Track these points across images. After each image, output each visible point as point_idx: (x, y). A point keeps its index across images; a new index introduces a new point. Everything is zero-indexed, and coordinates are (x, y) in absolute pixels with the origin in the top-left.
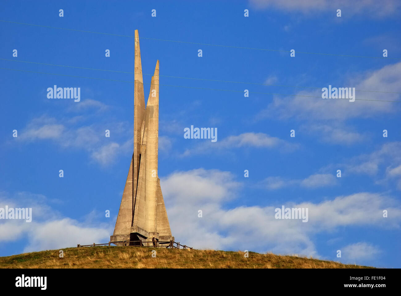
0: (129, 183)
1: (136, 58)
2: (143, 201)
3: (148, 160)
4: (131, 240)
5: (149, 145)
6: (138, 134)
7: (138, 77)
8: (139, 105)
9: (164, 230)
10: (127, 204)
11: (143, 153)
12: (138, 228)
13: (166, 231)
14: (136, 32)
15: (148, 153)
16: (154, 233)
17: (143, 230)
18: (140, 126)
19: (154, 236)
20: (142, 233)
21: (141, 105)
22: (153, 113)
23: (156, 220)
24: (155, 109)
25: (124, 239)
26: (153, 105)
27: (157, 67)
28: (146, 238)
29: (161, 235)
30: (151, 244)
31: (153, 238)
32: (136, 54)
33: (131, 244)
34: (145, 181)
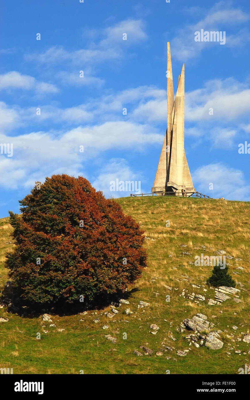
0: (164, 151)
1: (168, 62)
2: (175, 164)
3: (177, 135)
4: (166, 191)
5: (178, 124)
6: (170, 117)
7: (169, 75)
8: (171, 96)
9: (188, 183)
10: (162, 166)
11: (174, 130)
12: (173, 183)
13: (189, 184)
14: (168, 43)
15: (177, 130)
16: (182, 186)
17: (175, 184)
18: (171, 111)
19: (182, 188)
20: (175, 186)
21: (172, 95)
22: (180, 102)
23: (183, 177)
24: (182, 99)
25: (161, 190)
26: (180, 96)
27: (183, 69)
28: (177, 189)
29: (186, 187)
30: (181, 194)
31: (182, 190)
32: (168, 60)
33: (166, 194)
34: (176, 150)
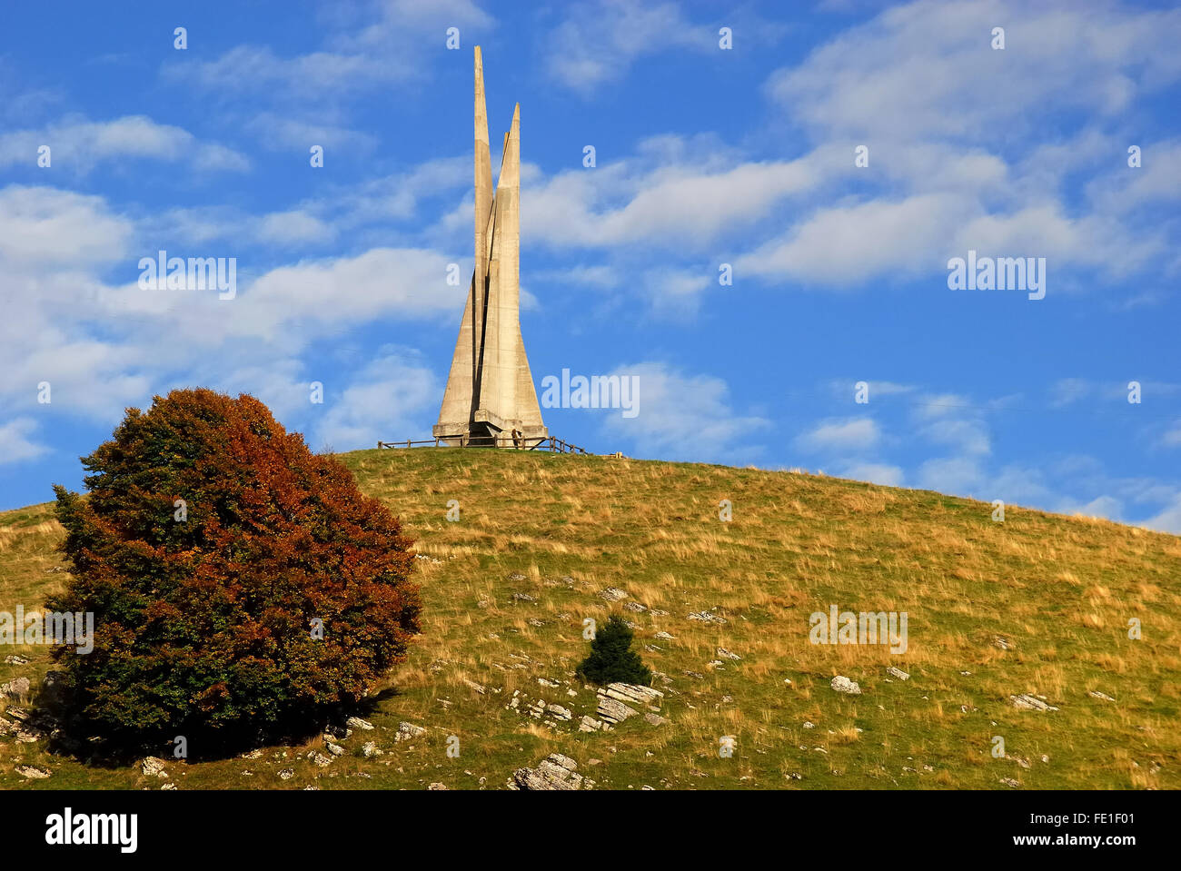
0: (466, 330)
1: (477, 99)
2: (494, 363)
3: (502, 287)
4: (471, 434)
5: (502, 260)
6: (482, 241)
7: (481, 133)
8: (484, 186)
9: (530, 415)
10: (462, 368)
11: (493, 275)
12: (489, 413)
13: (533, 417)
15: (502, 274)
16: (514, 422)
17: (496, 416)
18: (485, 225)
19: (514, 427)
20: (495, 422)
21: (487, 185)
22: (509, 201)
23: (517, 396)
24: (513, 193)
25: (457, 431)
26: (509, 186)
27: (517, 116)
28: (500, 431)
29: (524, 424)
30: (511, 443)
31: (514, 431)
32: (477, 91)
33: (471, 442)
34: (498, 328)
